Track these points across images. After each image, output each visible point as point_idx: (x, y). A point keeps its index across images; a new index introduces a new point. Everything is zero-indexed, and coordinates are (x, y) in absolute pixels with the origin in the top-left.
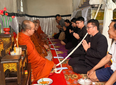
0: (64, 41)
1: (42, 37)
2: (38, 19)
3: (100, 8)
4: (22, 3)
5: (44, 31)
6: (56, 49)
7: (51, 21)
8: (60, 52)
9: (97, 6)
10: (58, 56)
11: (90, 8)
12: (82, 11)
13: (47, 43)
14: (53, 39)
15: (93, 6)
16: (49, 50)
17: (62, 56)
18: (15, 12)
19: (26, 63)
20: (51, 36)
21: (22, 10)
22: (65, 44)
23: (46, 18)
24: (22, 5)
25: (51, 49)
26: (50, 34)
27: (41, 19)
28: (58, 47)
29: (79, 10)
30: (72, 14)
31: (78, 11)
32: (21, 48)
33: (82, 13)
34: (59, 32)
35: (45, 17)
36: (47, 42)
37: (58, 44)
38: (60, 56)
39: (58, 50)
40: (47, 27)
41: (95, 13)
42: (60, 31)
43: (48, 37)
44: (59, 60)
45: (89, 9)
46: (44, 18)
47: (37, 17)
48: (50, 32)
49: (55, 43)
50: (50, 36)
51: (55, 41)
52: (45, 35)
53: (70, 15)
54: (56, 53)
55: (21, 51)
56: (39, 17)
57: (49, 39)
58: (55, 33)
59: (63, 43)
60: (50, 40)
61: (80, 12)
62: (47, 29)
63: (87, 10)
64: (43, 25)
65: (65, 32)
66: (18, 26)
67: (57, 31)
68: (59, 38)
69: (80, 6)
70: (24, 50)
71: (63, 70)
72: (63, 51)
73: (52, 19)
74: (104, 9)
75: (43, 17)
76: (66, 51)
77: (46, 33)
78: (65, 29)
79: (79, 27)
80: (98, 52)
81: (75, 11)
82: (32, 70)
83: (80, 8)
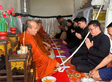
0: (65, 40)
1: (44, 37)
2: (40, 19)
3: (102, 8)
4: (25, 3)
5: (46, 31)
6: (58, 49)
7: (53, 21)
8: (62, 52)
9: (99, 6)
10: (60, 55)
11: (91, 8)
12: (84, 12)
13: (50, 43)
14: (54, 38)
15: (95, 7)
16: (51, 50)
17: (64, 55)
18: (19, 12)
19: (31, 61)
20: (53, 36)
21: (25, 11)
22: (67, 44)
23: (48, 19)
24: (25, 6)
25: (53, 48)
26: (51, 34)
27: (43, 19)
28: (59, 46)
29: (81, 11)
30: (73, 14)
31: (79, 11)
32: (27, 47)
33: (84, 13)
34: (60, 32)
35: (47, 17)
36: (49, 41)
37: (60, 43)
38: (62, 55)
39: (60, 49)
40: (49, 27)
41: (97, 14)
42: (62, 31)
43: (49, 37)
44: (61, 59)
45: (91, 10)
46: (46, 19)
47: (39, 17)
48: (52, 32)
49: (57, 42)
50: (51, 36)
51: (56, 41)
52: (47, 35)
53: (71, 16)
54: (58, 52)
55: (27, 50)
56: (41, 17)
57: (51, 38)
58: (56, 33)
59: (64, 42)
60: (52, 40)
61: (82, 13)
62: (49, 29)
63: (89, 10)
64: (45, 25)
65: (66, 31)
66: (21, 26)
67: (58, 30)
68: (60, 38)
69: (82, 7)
70: (30, 49)
71: (66, 69)
72: (65, 50)
73: (54, 20)
74: (106, 9)
75: (45, 17)
76: (67, 50)
77: (48, 33)
78: (66, 29)
79: (81, 28)
80: (99, 51)
81: (77, 11)
82: (36, 68)
83: (81, 8)
